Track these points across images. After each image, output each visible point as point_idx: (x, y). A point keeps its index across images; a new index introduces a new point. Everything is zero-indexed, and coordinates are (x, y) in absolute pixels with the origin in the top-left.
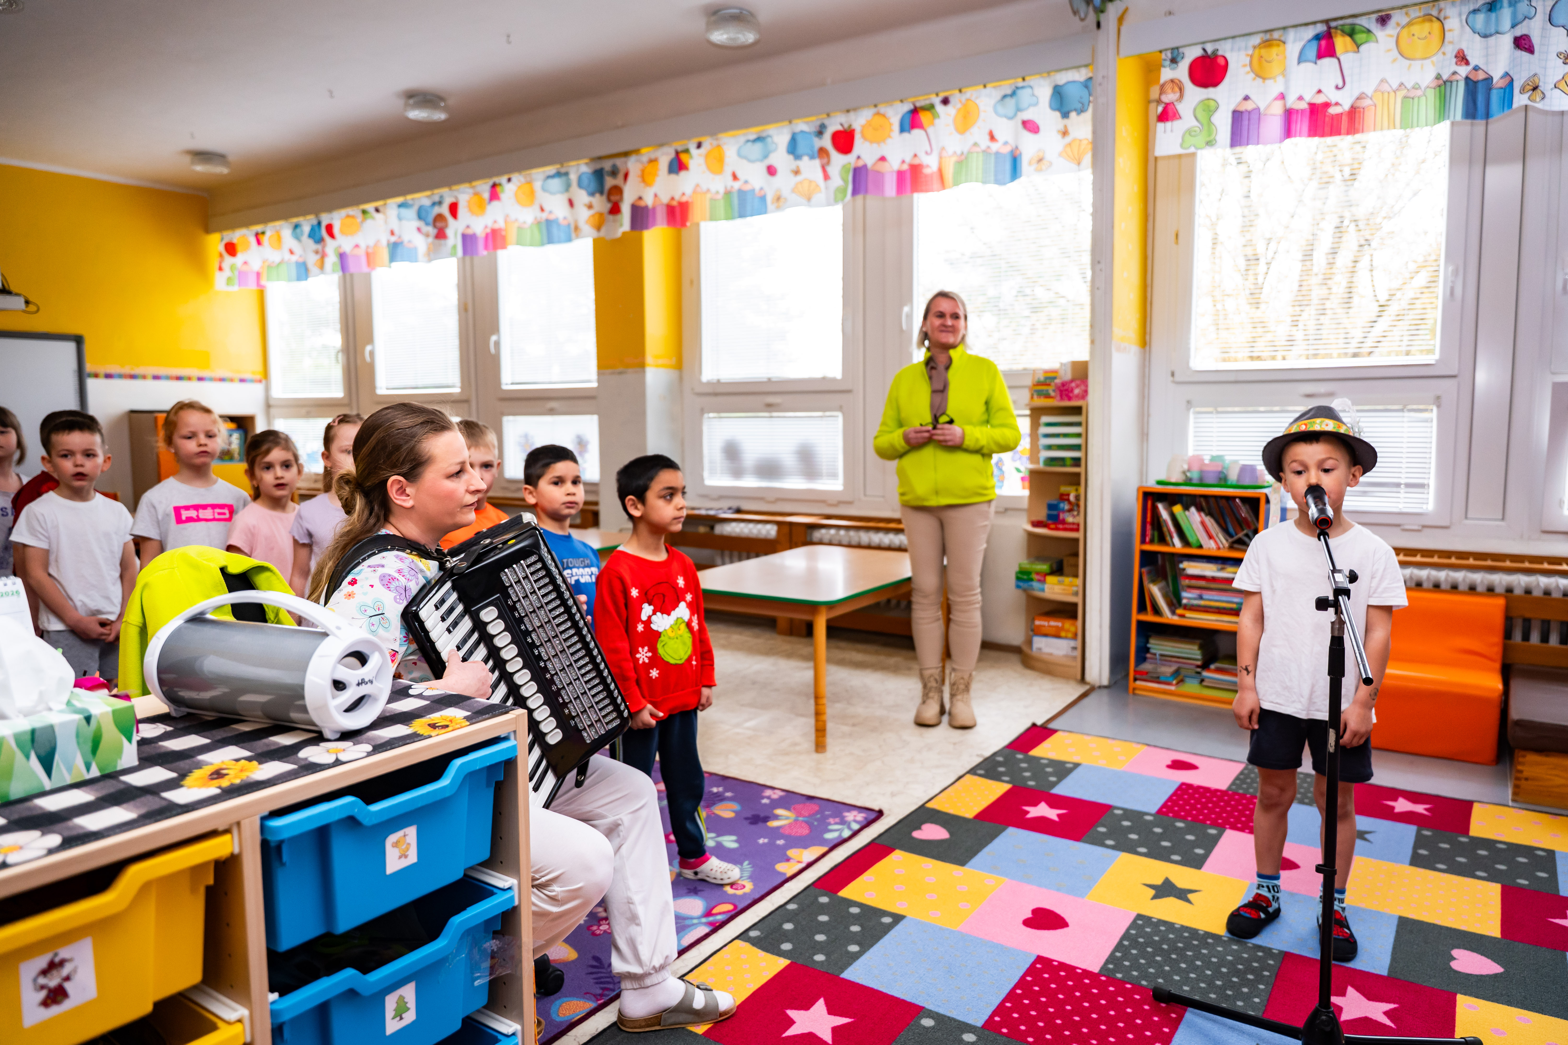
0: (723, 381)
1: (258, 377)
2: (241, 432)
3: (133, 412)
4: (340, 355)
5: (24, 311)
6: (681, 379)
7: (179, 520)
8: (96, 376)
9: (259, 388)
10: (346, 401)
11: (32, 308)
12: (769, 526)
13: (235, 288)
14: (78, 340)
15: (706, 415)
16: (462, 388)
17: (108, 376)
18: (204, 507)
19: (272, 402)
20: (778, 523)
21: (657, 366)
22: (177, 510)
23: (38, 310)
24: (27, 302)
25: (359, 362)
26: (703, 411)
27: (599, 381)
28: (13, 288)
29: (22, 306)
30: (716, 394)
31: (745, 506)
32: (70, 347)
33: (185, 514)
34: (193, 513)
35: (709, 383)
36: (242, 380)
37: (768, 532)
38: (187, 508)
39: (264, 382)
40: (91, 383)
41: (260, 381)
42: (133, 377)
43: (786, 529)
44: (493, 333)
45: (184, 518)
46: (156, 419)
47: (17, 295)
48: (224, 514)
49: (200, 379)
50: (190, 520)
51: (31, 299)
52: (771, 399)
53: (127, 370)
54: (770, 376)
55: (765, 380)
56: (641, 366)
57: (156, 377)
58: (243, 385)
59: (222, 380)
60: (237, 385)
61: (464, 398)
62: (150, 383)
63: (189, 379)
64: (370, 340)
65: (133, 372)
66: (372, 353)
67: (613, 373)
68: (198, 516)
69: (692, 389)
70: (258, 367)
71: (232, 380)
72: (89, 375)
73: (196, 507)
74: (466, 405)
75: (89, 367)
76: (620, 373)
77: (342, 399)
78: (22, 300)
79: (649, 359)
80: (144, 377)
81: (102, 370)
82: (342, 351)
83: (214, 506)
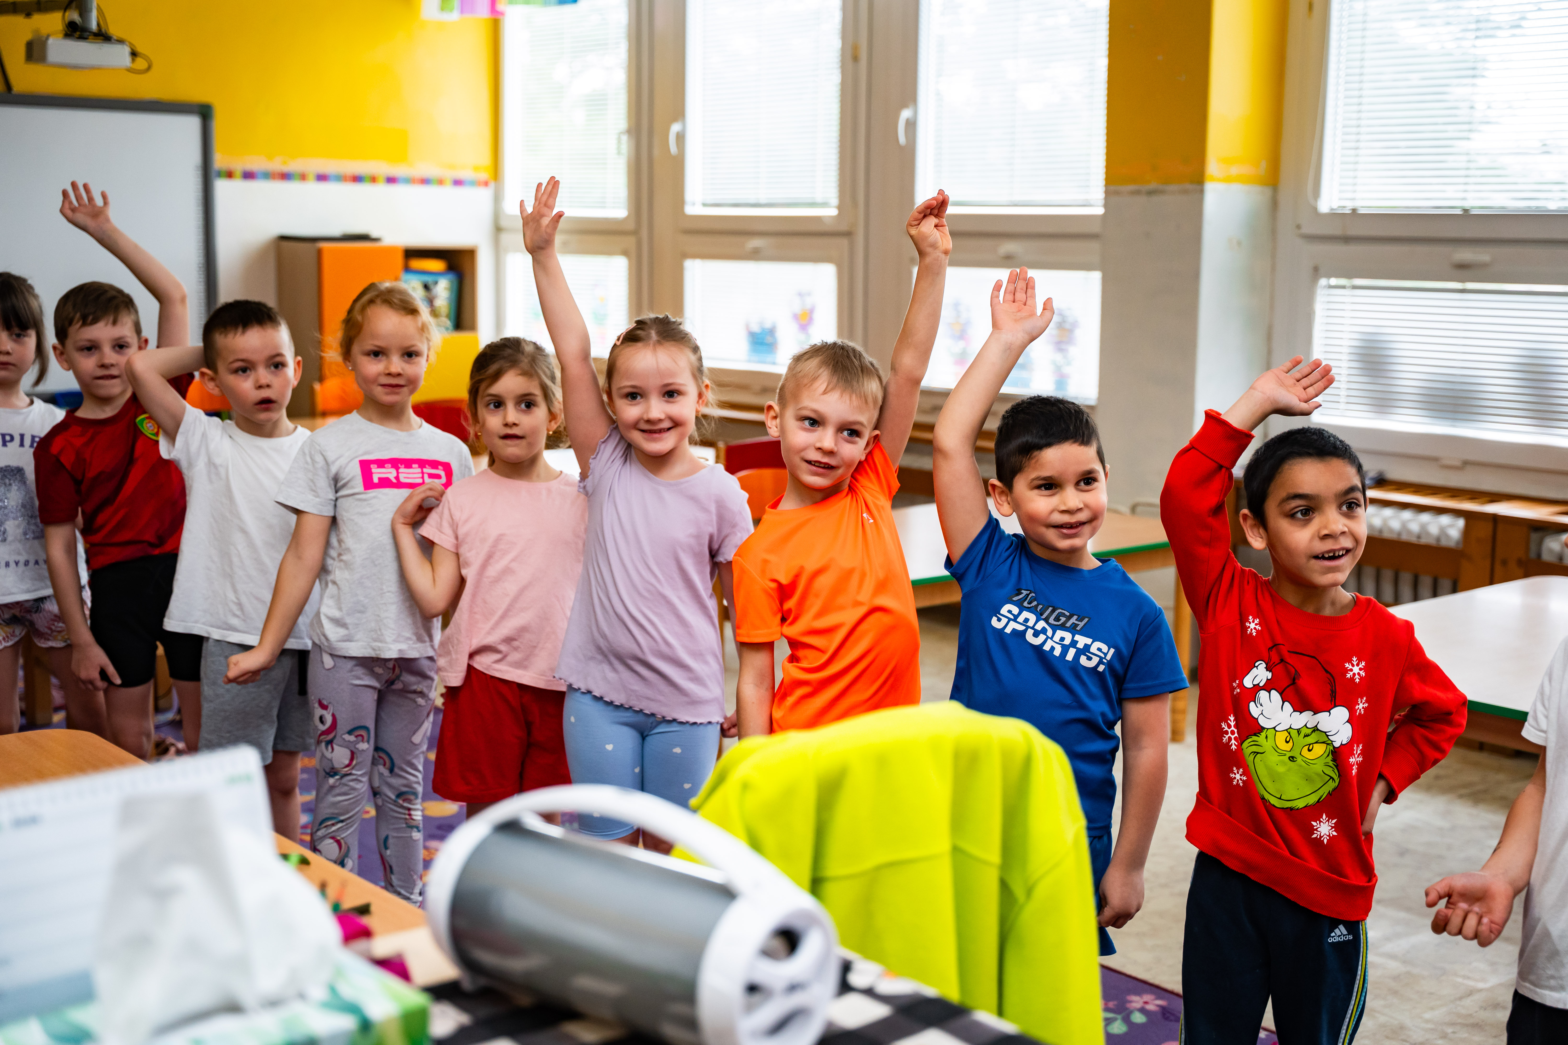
0: (1362, 211)
1: (484, 175)
2: (451, 276)
3: (284, 238)
4: (625, 138)
5: (130, 70)
6: (1274, 204)
7: (369, 484)
8: (230, 175)
9: (485, 195)
10: (631, 226)
11: (141, 64)
12: (1445, 520)
13: (454, 16)
14: (205, 113)
15: (1323, 282)
16: (840, 208)
17: (248, 175)
18: (408, 463)
19: (503, 223)
20: (1468, 516)
21: (1228, 180)
22: (365, 466)
23: (149, 68)
24: (134, 54)
25: (656, 152)
26: (1317, 272)
27: (1106, 206)
28: (114, 30)
29: (127, 60)
30: (1347, 239)
31: (1395, 473)
32: (192, 124)
33: (377, 474)
34: (390, 473)
35: (1334, 216)
36: (458, 183)
37: (1443, 530)
38: (381, 463)
39: (492, 185)
40: (222, 188)
41: (486, 184)
42: (285, 176)
43: (1485, 530)
44: (905, 106)
45: (376, 480)
46: (319, 252)
47: (121, 41)
48: (438, 477)
49: (391, 180)
50: (385, 483)
51: (139, 49)
52: (1466, 255)
53: (277, 165)
54: (1467, 204)
55: (1459, 212)
56: (1198, 180)
57: (322, 178)
58: (459, 190)
59: (425, 181)
60: (449, 190)
61: (844, 227)
62: (312, 187)
63: (373, 179)
64: (679, 113)
65: (286, 169)
66: (681, 138)
67: (1137, 193)
68: (397, 478)
69: (1299, 227)
70: (484, 157)
71: (441, 182)
72: (219, 174)
73: (395, 463)
74: (844, 242)
75: (219, 161)
76: (1150, 193)
77: (625, 220)
78: (127, 50)
79: (1212, 167)
80: (303, 177)
81: (239, 167)
82: (629, 131)
83: (422, 463)
